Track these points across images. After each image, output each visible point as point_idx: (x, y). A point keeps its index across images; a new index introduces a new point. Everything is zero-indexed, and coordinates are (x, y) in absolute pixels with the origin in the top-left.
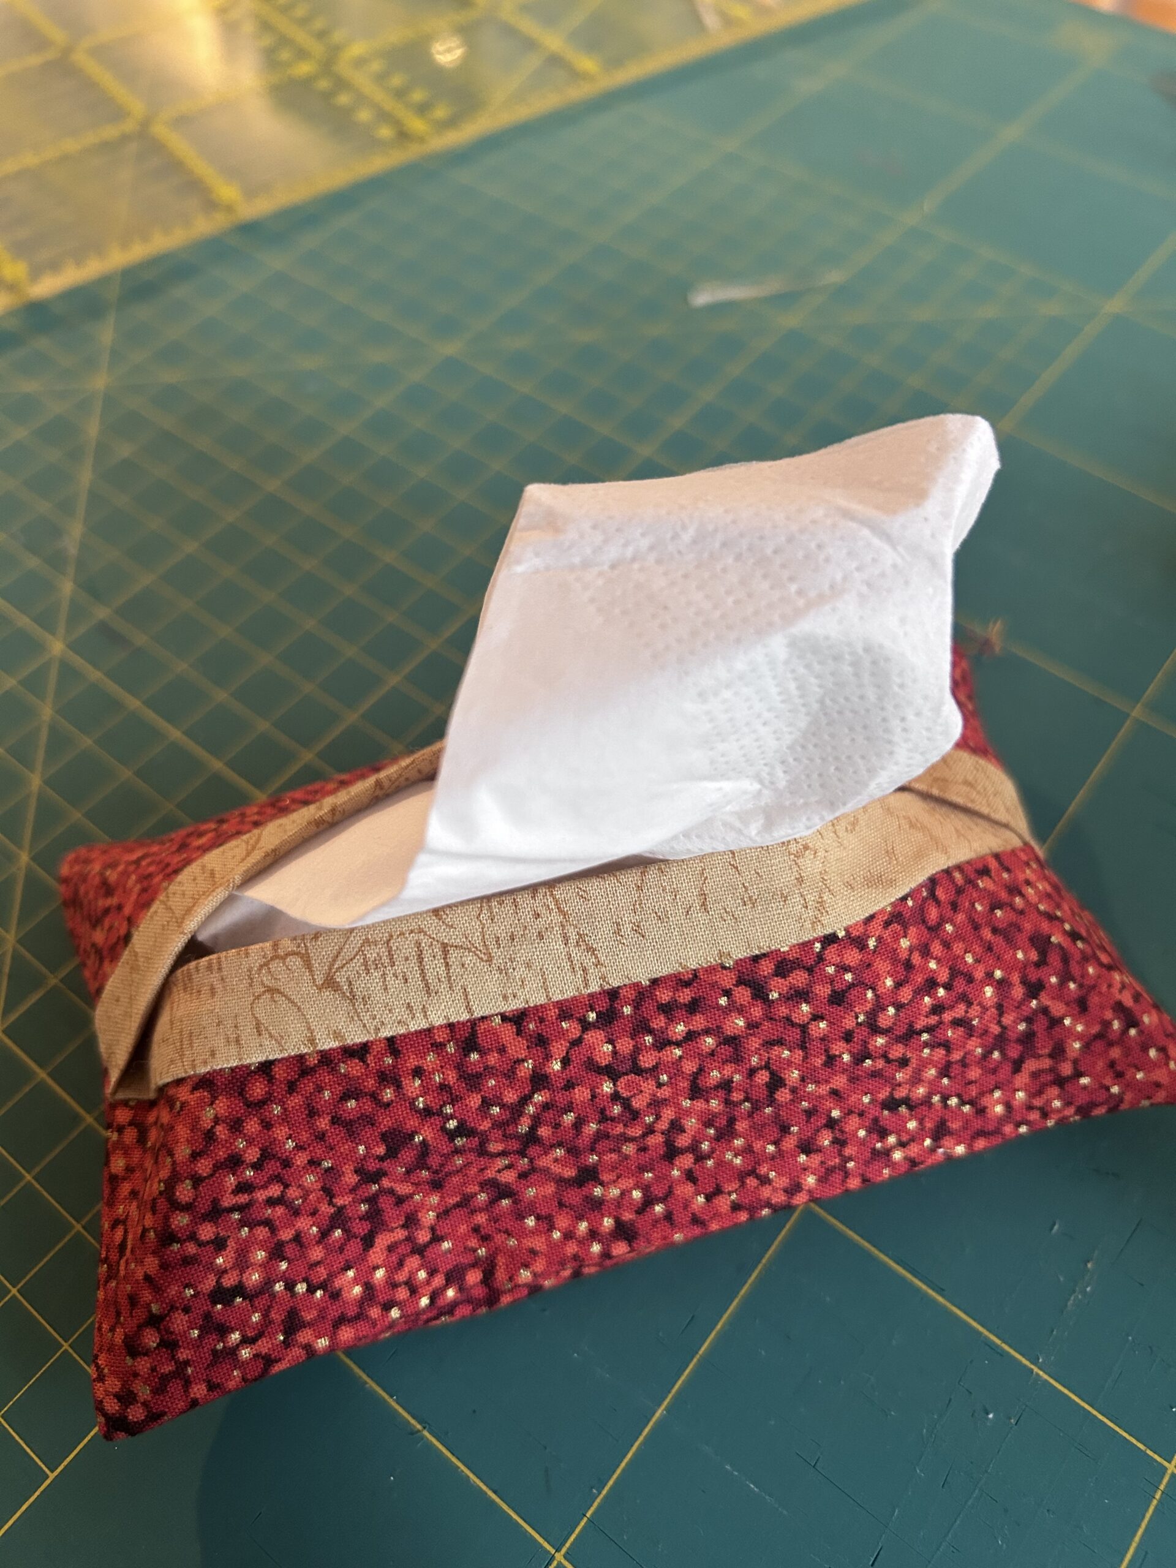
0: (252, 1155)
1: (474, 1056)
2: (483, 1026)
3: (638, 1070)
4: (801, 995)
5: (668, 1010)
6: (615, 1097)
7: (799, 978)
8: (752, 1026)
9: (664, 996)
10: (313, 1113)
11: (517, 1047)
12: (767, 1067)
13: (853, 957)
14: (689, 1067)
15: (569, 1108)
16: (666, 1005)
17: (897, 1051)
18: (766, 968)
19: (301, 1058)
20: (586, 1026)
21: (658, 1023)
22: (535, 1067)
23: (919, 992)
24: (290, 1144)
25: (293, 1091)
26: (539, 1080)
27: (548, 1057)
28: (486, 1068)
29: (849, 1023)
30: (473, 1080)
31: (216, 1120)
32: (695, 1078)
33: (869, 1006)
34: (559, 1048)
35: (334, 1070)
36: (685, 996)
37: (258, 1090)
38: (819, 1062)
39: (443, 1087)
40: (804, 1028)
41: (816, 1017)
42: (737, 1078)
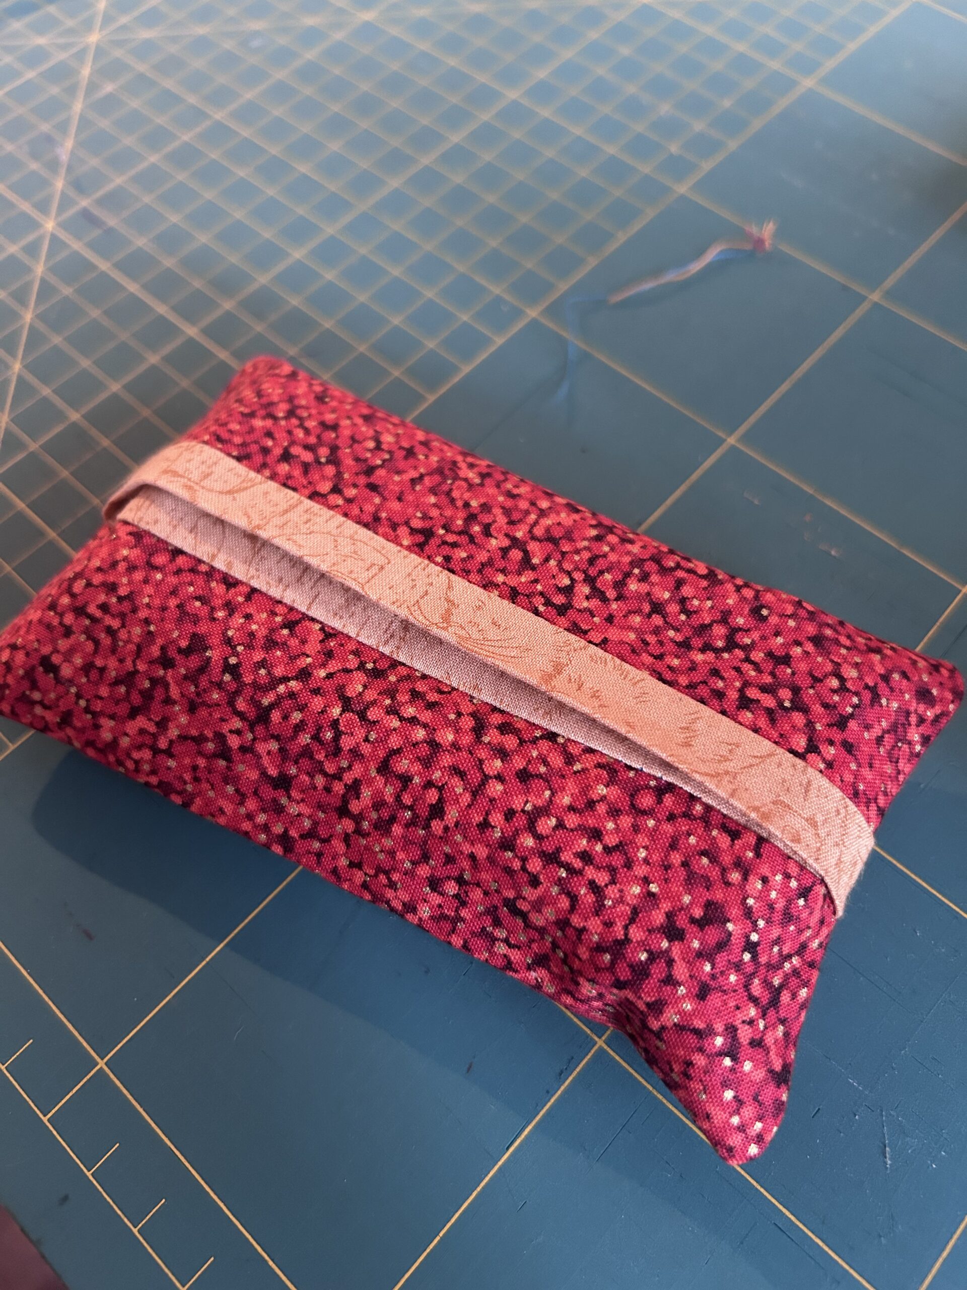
0: (123, 592)
1: (285, 632)
2: (307, 623)
3: (362, 716)
4: (502, 753)
5: (416, 695)
6: (335, 724)
7: (510, 742)
8: (455, 745)
9: (421, 687)
10: (174, 592)
11: (313, 647)
12: (440, 789)
13: (557, 761)
14: (395, 742)
15: (302, 708)
16: (416, 692)
17: (535, 865)
18: (496, 719)
19: (200, 561)
20: (361, 667)
21: (403, 697)
22: (310, 664)
23: (582, 829)
24: (146, 600)
25: (178, 574)
26: (304, 674)
27: (324, 665)
28: (285, 643)
29: (517, 803)
30: (271, 643)
31: (125, 559)
32: (391, 755)
33: (540, 803)
34: (334, 666)
35: (208, 582)
36: (433, 697)
37: (161, 559)
38: (478, 819)
39: (252, 634)
40: (486, 778)
41: (500, 778)
42: (417, 780)
